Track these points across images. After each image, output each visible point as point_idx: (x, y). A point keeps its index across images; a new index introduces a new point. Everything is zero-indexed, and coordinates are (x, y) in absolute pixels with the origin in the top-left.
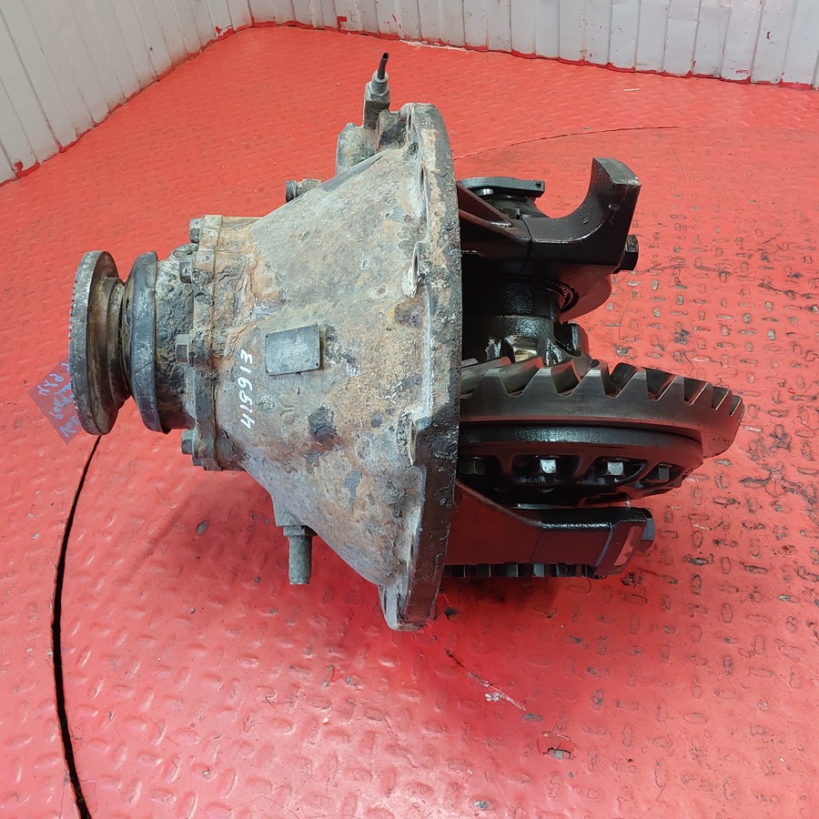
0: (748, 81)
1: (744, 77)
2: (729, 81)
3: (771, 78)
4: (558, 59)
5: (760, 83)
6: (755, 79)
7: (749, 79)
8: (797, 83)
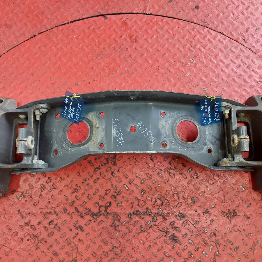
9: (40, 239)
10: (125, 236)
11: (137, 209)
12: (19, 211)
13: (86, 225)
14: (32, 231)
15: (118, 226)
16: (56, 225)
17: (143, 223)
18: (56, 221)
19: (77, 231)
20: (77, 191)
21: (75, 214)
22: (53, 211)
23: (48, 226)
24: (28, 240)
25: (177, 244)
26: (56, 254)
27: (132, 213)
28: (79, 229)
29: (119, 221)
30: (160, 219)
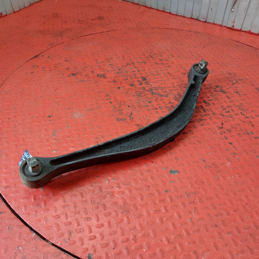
0: (206, 22)
1: (204, 20)
2: (201, 21)
3: (211, 21)
4: (157, 10)
5: (208, 23)
6: (207, 21)
7: (206, 21)
8: (218, 24)
9: (239, 108)
10: (175, 89)
11: (160, 97)
12: (253, 126)
13: (201, 102)
14: (244, 113)
15: (178, 95)
16: (223, 110)
17: (159, 90)
18: (224, 111)
19: (208, 102)
20: (201, 119)
21: (207, 110)
22: (224, 116)
23: (231, 111)
24: (247, 110)
25: (144, 76)
26: (228, 97)
27: (164, 97)
28: (206, 102)
29: (175, 96)
30: (147, 89)
